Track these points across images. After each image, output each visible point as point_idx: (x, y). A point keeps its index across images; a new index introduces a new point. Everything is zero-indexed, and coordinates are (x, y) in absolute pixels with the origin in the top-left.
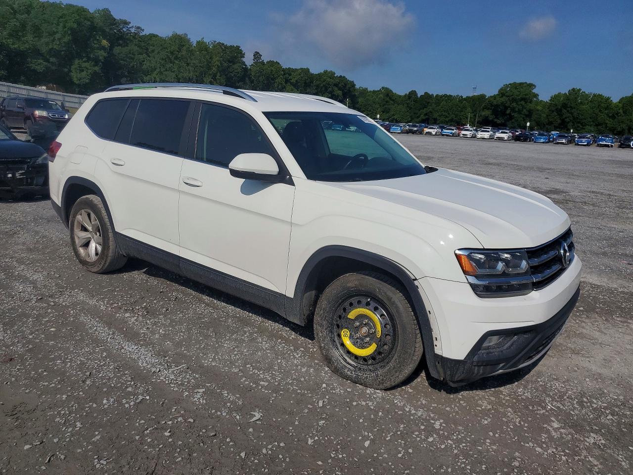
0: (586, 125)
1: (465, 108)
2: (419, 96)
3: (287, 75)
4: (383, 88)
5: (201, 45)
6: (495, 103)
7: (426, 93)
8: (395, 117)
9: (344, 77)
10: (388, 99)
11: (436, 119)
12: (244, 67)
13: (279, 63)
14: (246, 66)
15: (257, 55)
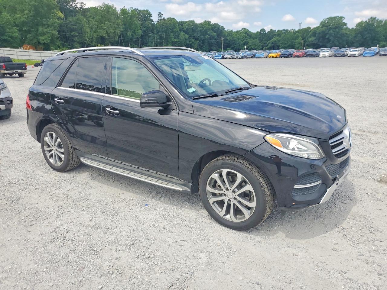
0: (381, 41)
1: (297, 37)
2: (267, 32)
3: (181, 26)
4: (243, 29)
5: (124, 11)
6: (318, 31)
7: (271, 30)
8: (252, 47)
9: (217, 24)
10: (246, 35)
11: (279, 46)
12: (152, 23)
13: (174, 19)
14: (154, 22)
15: (160, 15)
